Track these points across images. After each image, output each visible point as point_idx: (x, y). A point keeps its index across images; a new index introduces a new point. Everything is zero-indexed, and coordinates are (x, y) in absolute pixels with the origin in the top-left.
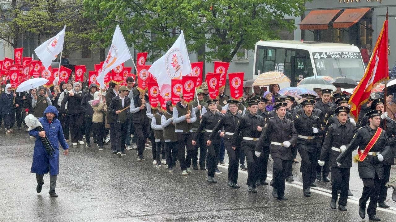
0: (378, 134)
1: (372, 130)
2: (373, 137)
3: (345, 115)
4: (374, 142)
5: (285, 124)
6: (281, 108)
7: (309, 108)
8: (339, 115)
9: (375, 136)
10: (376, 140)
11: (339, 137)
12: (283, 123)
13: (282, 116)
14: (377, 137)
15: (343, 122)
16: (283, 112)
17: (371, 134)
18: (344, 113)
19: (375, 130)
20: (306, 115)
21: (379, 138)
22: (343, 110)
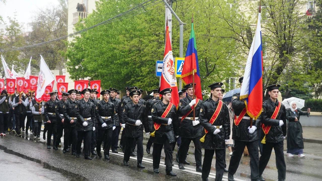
0: (169, 108)
1: (165, 105)
2: (165, 111)
3: (138, 97)
4: (166, 114)
5: (89, 105)
6: (86, 93)
7: (107, 96)
8: (133, 97)
9: (167, 110)
10: (168, 112)
11: (133, 114)
12: (87, 104)
13: (87, 99)
14: (169, 110)
15: (136, 102)
16: (88, 96)
17: (164, 107)
18: (137, 95)
19: (167, 105)
20: (105, 101)
21: (170, 112)
22: (136, 93)
